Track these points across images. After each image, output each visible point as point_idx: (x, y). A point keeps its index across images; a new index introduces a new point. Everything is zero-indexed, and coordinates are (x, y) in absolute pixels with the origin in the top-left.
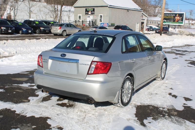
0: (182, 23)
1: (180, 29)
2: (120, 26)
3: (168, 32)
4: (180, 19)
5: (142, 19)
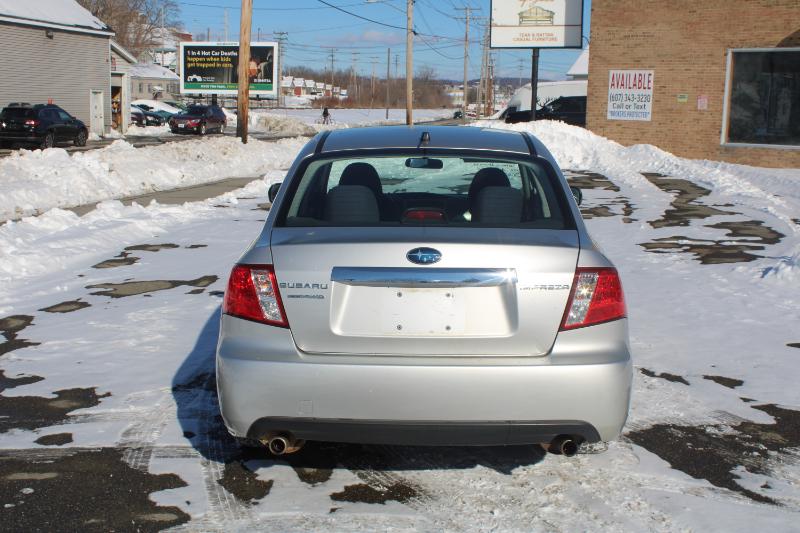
0: (271, 89)
1: (265, 114)
2: (26, 109)
3: (225, 127)
4: (259, 71)
5: (113, 75)
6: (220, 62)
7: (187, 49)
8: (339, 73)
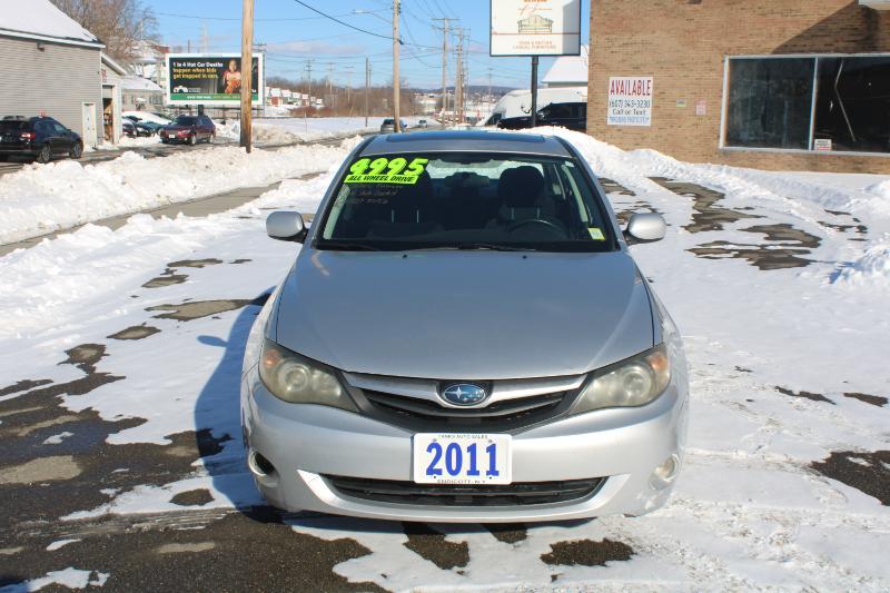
0: (256, 99)
2: (21, 122)
3: (214, 137)
5: (104, 86)
6: (206, 73)
7: (172, 60)
8: (314, 83)
